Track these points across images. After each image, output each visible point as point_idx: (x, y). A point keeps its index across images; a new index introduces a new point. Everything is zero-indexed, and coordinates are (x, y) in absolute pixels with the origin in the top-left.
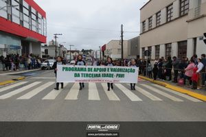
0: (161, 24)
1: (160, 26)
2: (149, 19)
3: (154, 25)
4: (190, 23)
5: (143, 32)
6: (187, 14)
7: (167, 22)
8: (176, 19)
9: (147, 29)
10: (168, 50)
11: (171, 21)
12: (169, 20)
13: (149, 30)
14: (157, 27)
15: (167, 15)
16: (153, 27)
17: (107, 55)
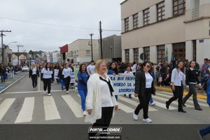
0: (150, 22)
1: (148, 25)
2: (133, 16)
3: (140, 24)
4: (188, 24)
5: (126, 31)
6: (183, 14)
7: (158, 22)
8: (169, 19)
9: (131, 27)
10: (160, 56)
11: (162, 20)
12: (160, 19)
13: (134, 29)
14: (144, 26)
15: (158, 14)
16: (139, 26)
17: (71, 58)
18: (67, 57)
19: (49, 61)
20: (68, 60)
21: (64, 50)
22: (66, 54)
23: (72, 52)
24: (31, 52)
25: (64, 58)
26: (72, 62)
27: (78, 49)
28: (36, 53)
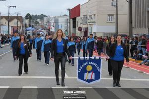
17: (84, 26)
18: (79, 25)
19: (53, 30)
20: (80, 29)
21: (75, 13)
22: (78, 19)
23: (86, 16)
24: (29, 17)
25: (74, 26)
26: (86, 32)
27: (95, 12)
28: (36, 17)
